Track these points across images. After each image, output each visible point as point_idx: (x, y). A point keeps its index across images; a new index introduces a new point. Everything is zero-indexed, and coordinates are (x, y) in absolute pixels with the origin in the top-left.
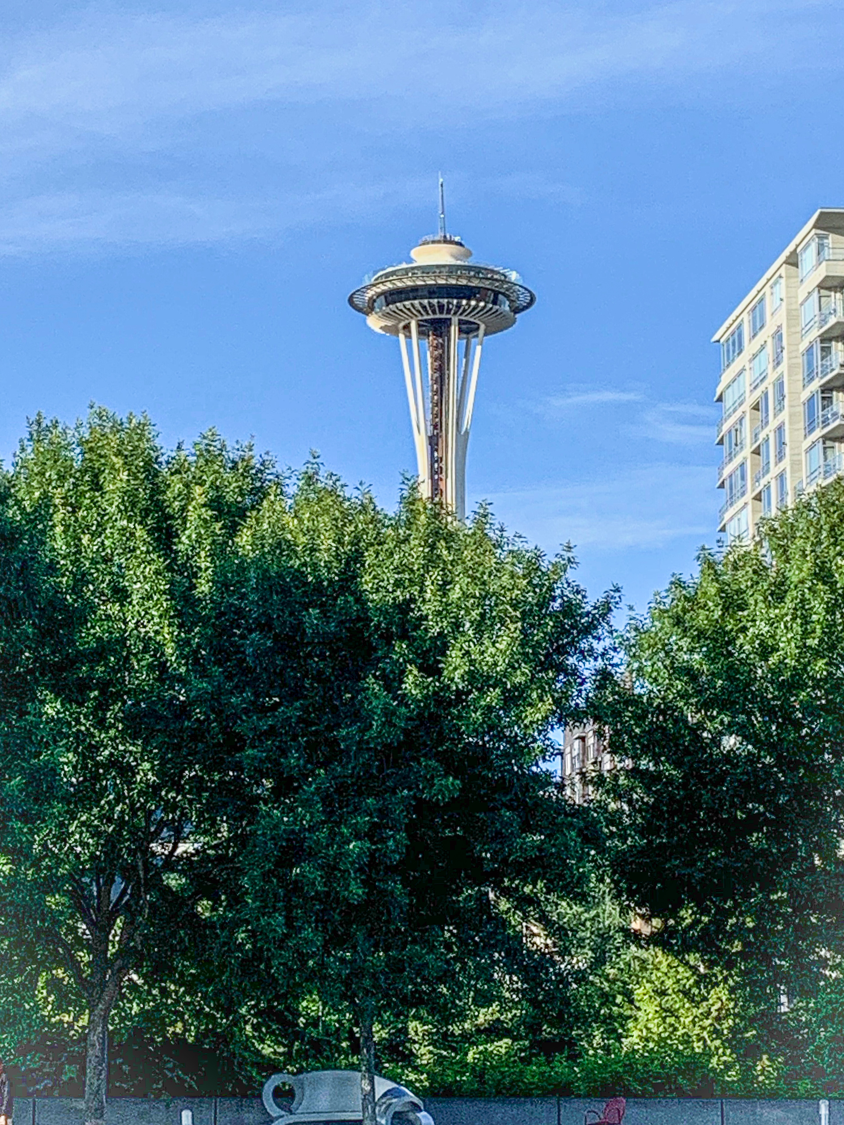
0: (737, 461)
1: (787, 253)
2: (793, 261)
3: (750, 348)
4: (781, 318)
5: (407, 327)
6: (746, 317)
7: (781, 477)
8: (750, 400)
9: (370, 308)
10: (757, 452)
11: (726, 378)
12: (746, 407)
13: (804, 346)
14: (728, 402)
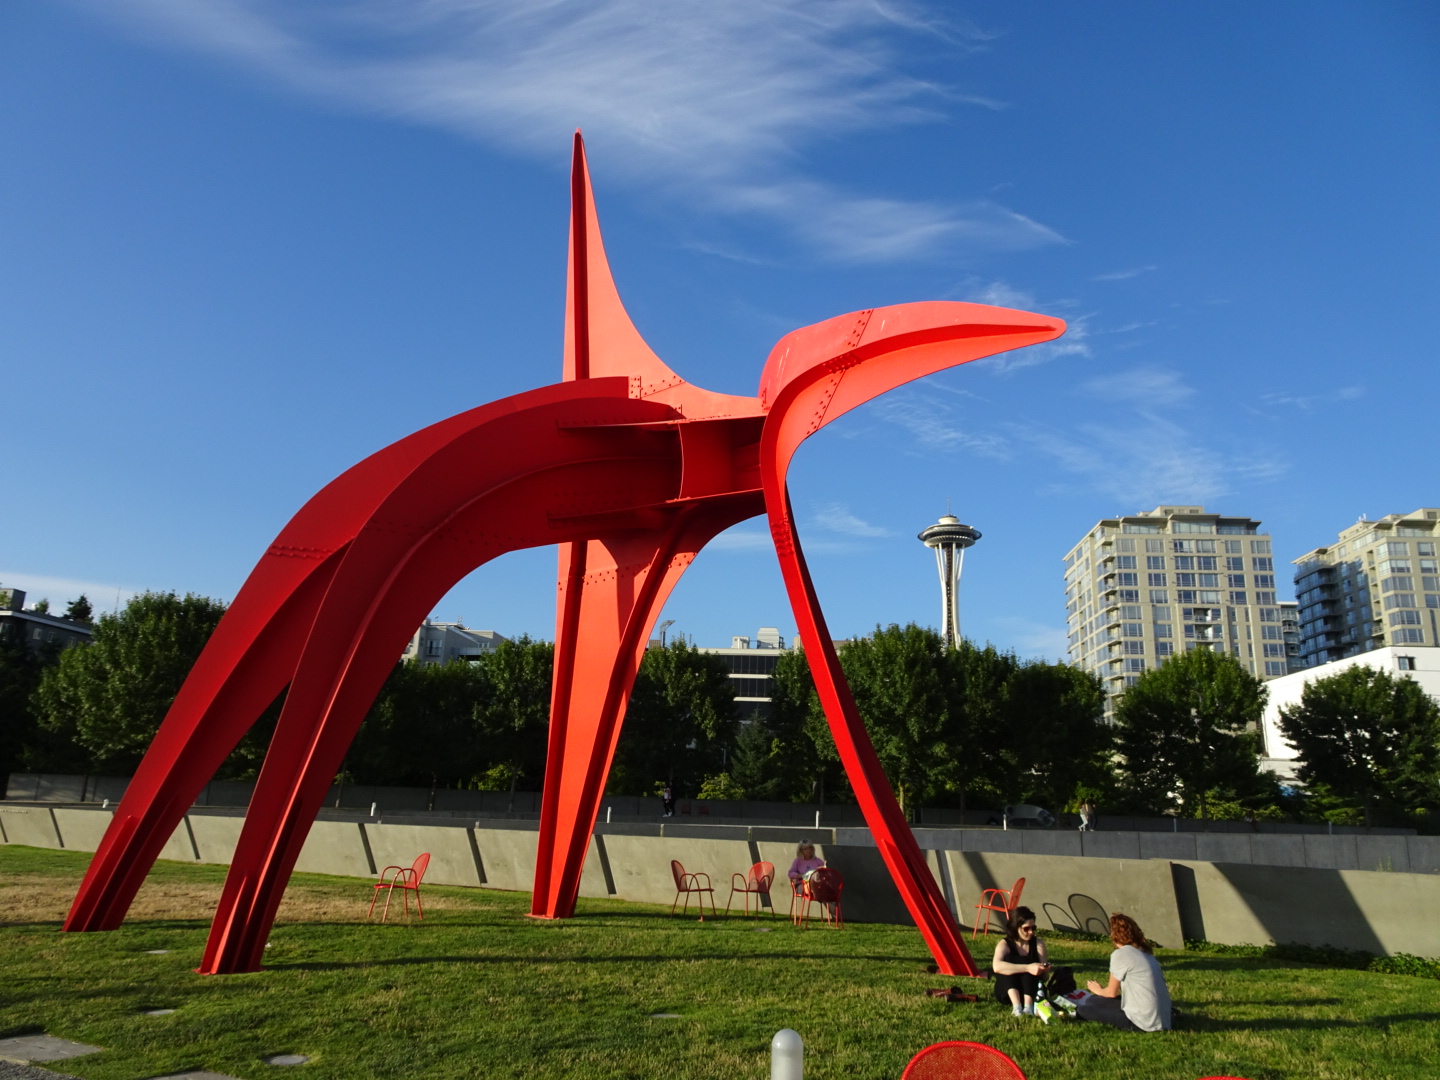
0: (1073, 600)
1: (1090, 533)
2: (1092, 535)
3: (1077, 563)
4: (1088, 554)
5: (938, 546)
6: (1075, 553)
7: (1090, 606)
8: (1077, 581)
9: (925, 539)
10: (1080, 597)
11: (1068, 572)
12: (1076, 582)
13: (1097, 564)
14: (1069, 580)
